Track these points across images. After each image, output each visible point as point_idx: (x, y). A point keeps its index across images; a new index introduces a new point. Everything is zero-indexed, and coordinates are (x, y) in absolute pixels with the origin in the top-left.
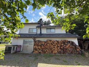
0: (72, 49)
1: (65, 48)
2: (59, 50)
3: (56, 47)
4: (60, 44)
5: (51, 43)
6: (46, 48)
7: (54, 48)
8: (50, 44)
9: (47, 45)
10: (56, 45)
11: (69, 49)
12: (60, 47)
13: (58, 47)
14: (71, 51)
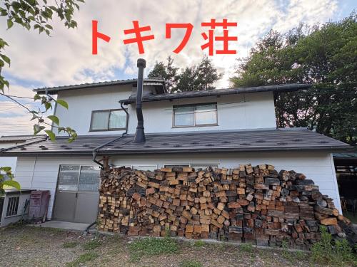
0: (294, 216)
1: (252, 209)
2: (221, 220)
3: (203, 200)
4: (226, 187)
5: (181, 182)
6: (154, 207)
7: (194, 211)
8: (174, 186)
9: (157, 190)
10: (206, 194)
11: (275, 214)
12: (226, 204)
13: (216, 202)
14: (285, 228)
